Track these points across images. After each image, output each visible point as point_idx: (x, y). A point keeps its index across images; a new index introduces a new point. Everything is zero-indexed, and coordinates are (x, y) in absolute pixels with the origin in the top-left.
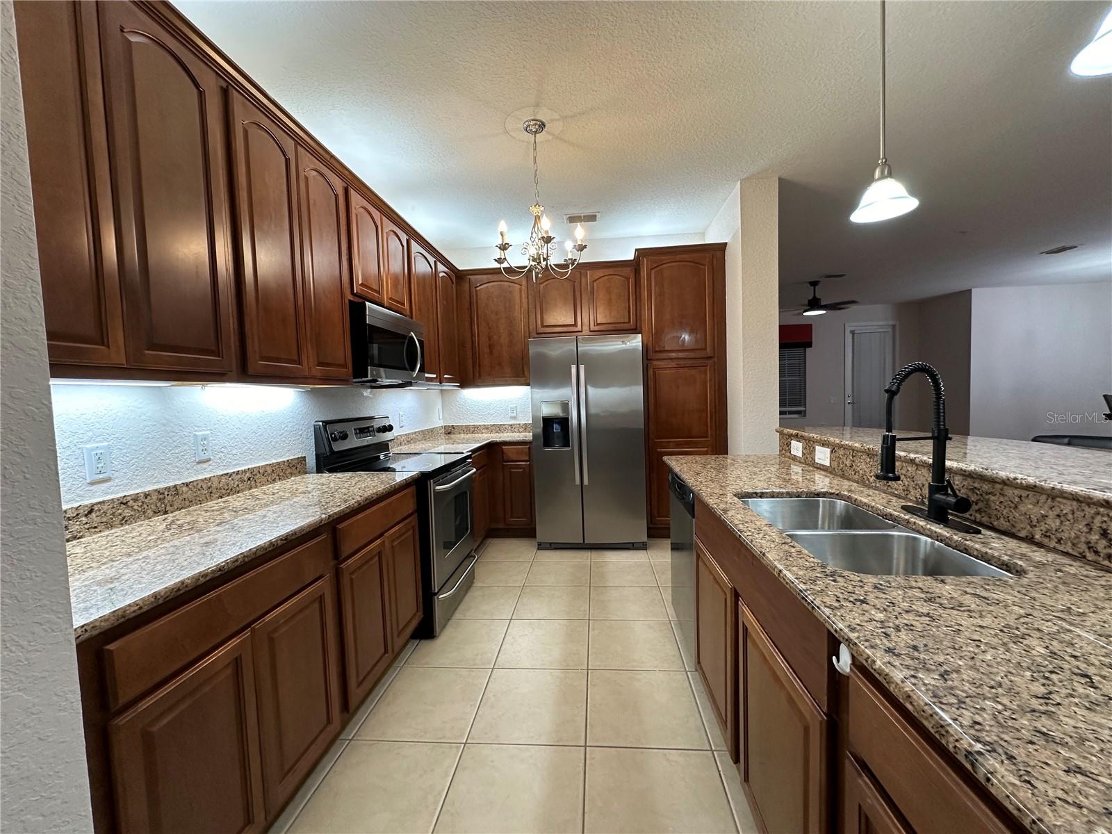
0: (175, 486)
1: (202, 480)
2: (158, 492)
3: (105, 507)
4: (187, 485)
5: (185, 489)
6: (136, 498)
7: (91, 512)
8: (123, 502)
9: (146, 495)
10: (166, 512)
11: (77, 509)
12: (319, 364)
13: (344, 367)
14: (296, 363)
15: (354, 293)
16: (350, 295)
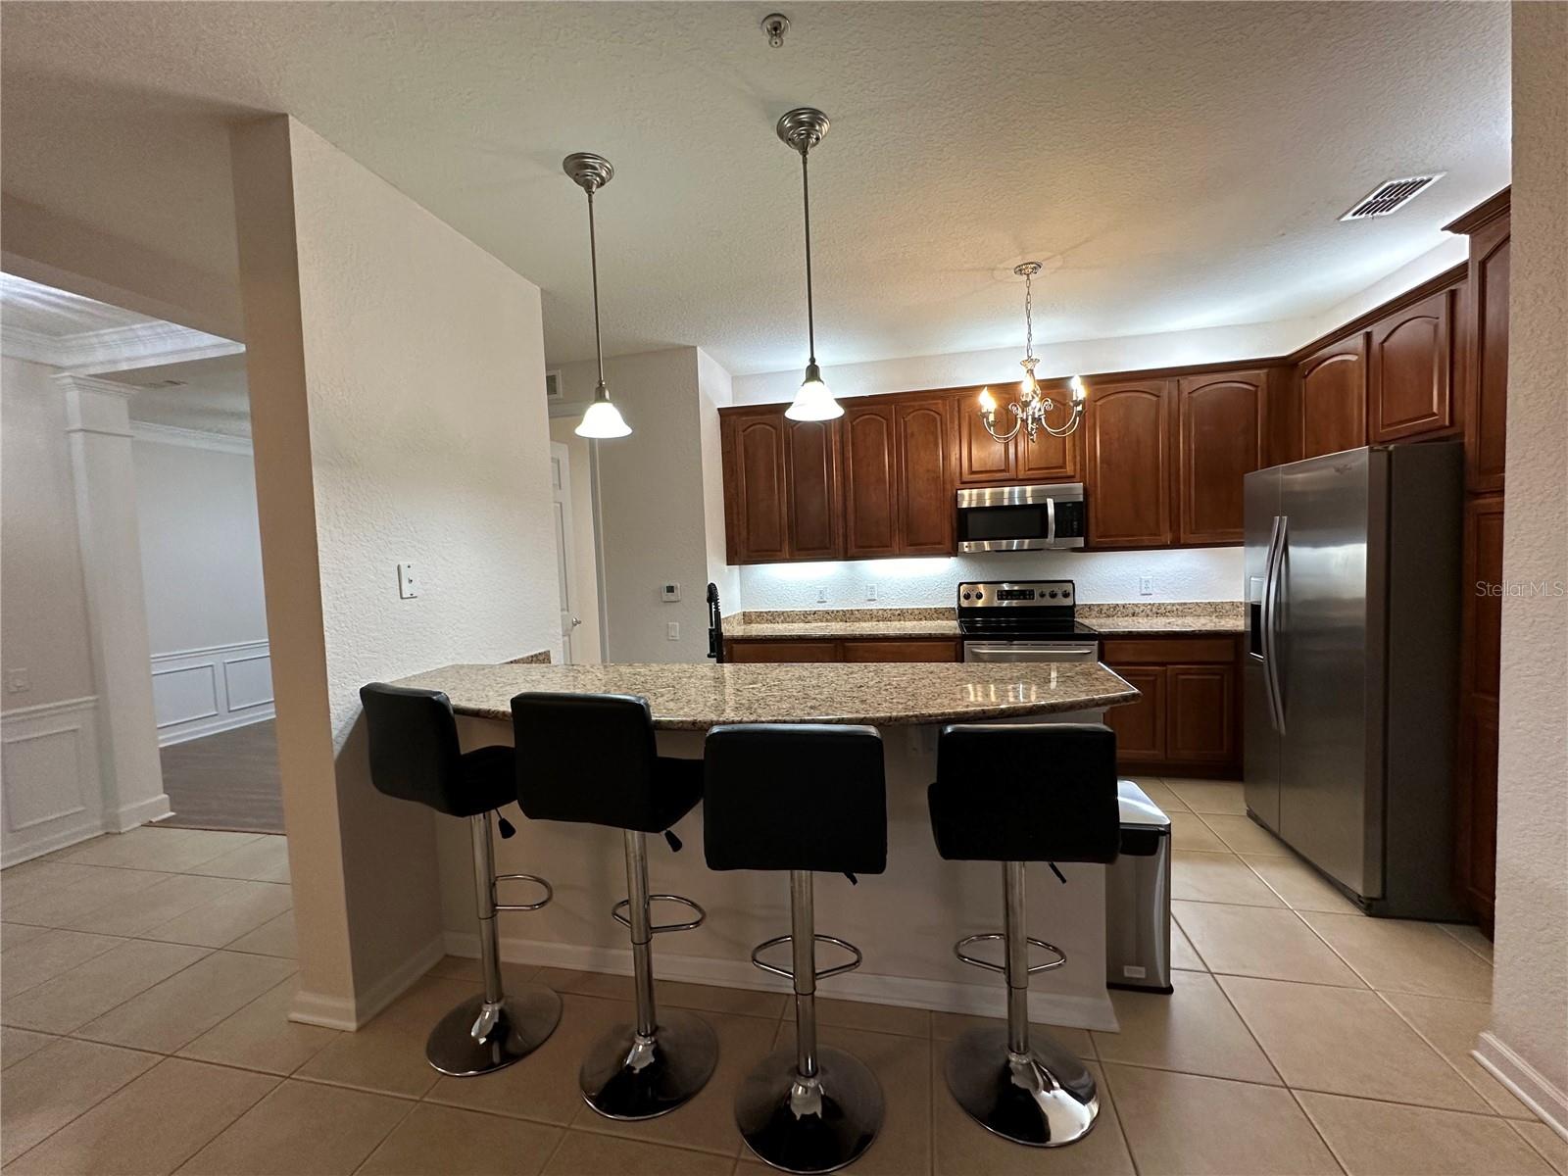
0: (852, 611)
1: (867, 610)
2: (843, 611)
3: (820, 613)
4: (858, 611)
5: (857, 613)
6: (832, 612)
7: (815, 614)
8: (828, 612)
10: (846, 622)
11: (811, 611)
12: (911, 545)
13: (939, 543)
14: (887, 547)
15: (963, 483)
16: (958, 484)
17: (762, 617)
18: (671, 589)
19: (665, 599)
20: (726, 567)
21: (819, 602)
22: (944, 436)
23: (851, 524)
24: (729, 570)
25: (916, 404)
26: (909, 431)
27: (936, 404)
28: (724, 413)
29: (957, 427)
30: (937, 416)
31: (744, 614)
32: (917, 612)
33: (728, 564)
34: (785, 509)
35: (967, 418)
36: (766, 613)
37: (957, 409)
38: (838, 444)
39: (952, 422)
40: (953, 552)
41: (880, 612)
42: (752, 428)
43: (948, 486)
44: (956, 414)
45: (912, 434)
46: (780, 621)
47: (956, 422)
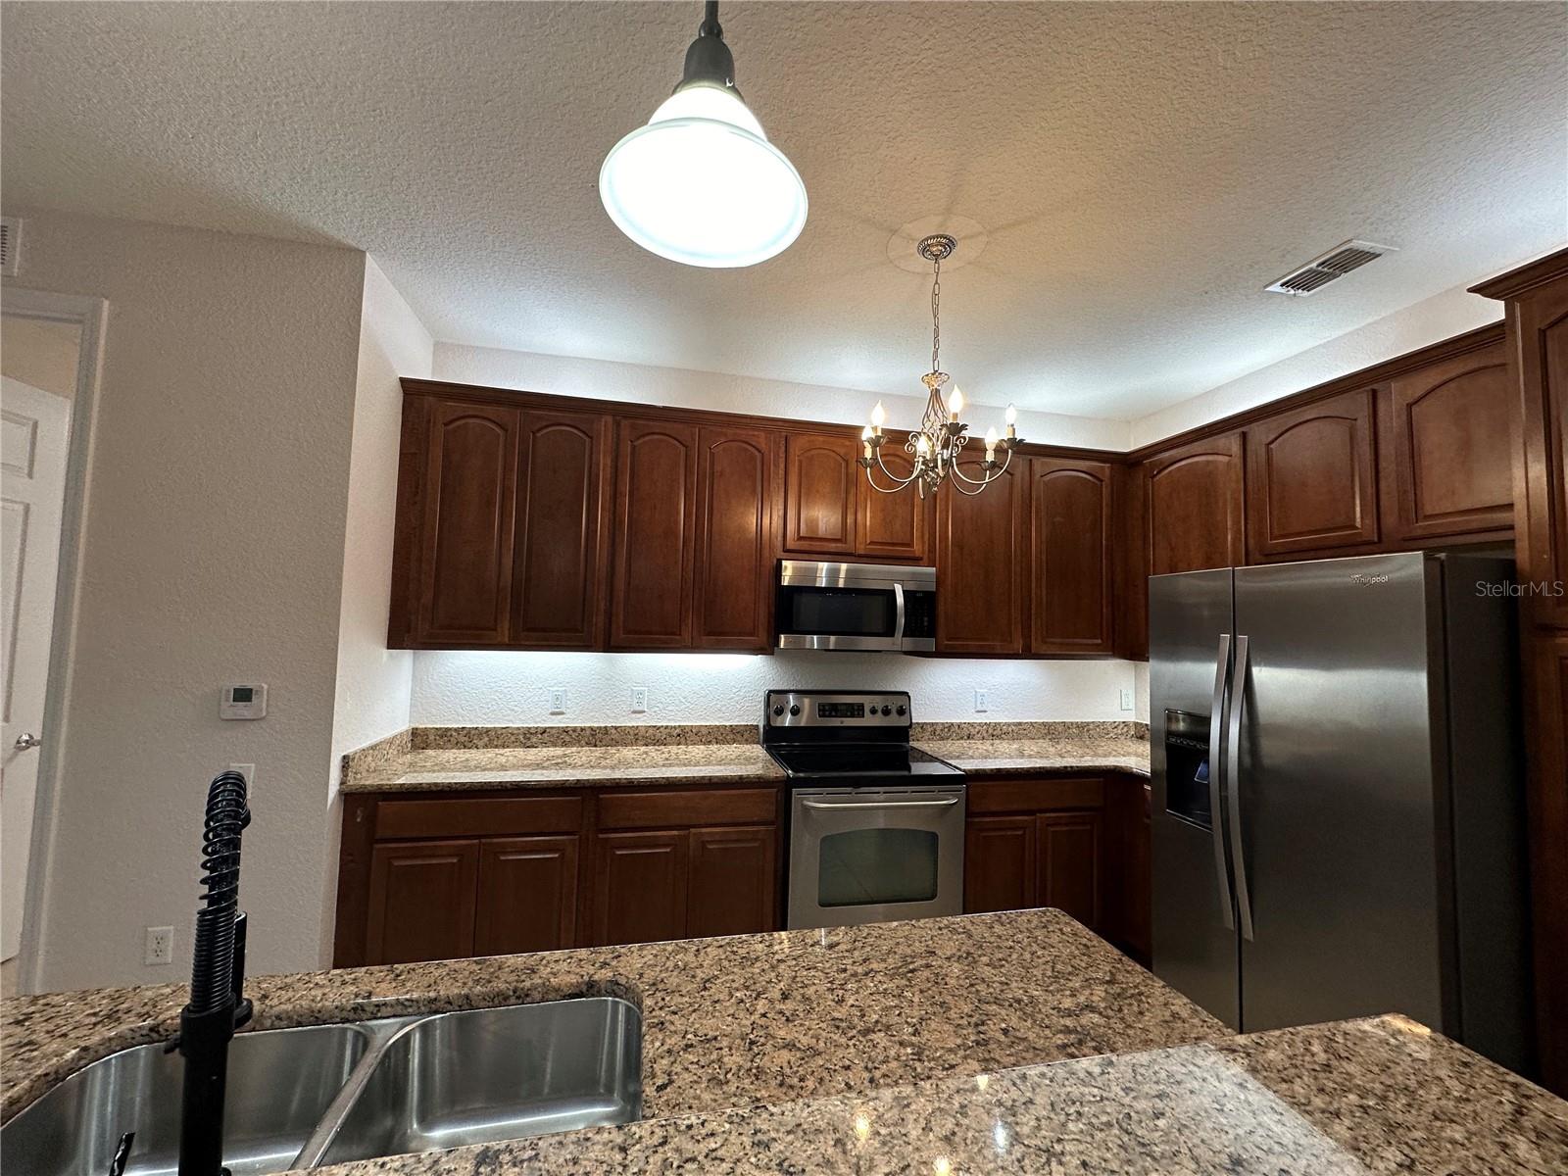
0: (606, 727)
1: (631, 728)
2: (591, 728)
3: (554, 731)
4: (616, 728)
5: (614, 731)
6: (574, 730)
7: (544, 732)
8: (565, 730)
9: (582, 729)
10: (596, 746)
11: (537, 728)
12: (709, 634)
13: (752, 635)
14: (674, 634)
15: (786, 551)
16: (780, 553)
17: (447, 738)
18: (243, 695)
19: (228, 714)
20: (386, 653)
21: (553, 714)
22: (765, 484)
23: (620, 594)
24: (391, 655)
25: (730, 432)
26: (717, 468)
27: (758, 436)
28: (413, 390)
29: (782, 472)
30: (757, 453)
31: (415, 732)
32: (704, 731)
33: (388, 648)
34: (508, 561)
35: (797, 463)
36: (456, 730)
37: (783, 448)
38: (609, 470)
39: (777, 466)
40: (767, 648)
41: (651, 731)
42: (463, 422)
43: (766, 553)
44: (782, 455)
45: (722, 474)
46: (481, 743)
47: (782, 466)
